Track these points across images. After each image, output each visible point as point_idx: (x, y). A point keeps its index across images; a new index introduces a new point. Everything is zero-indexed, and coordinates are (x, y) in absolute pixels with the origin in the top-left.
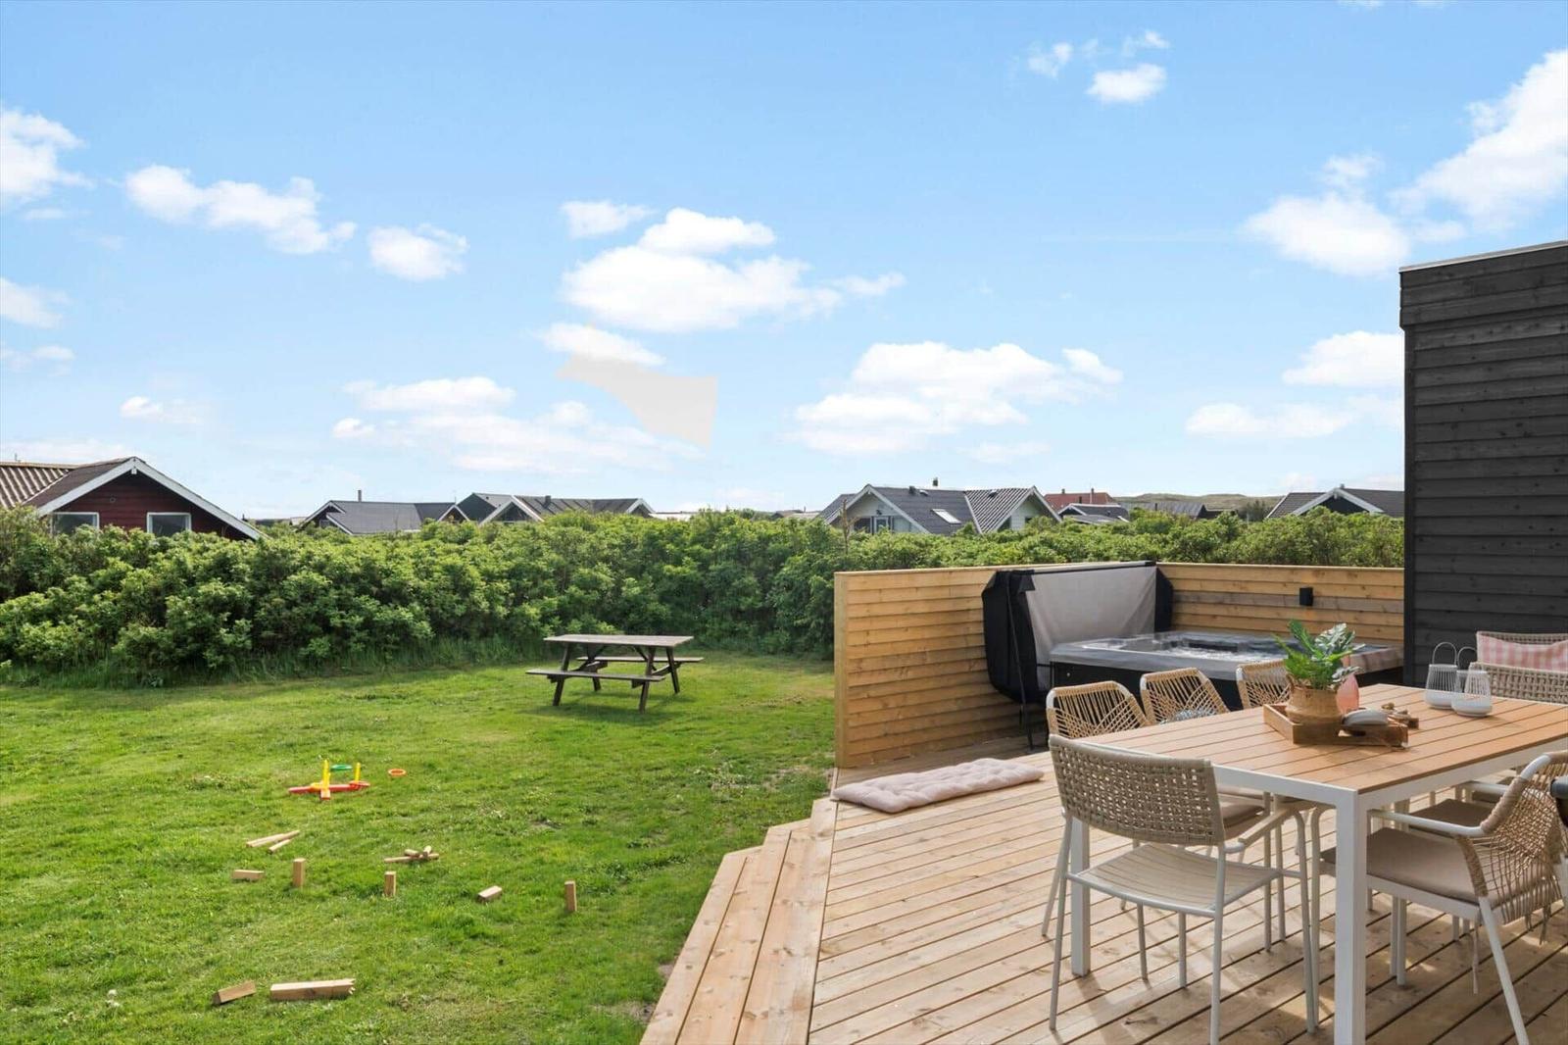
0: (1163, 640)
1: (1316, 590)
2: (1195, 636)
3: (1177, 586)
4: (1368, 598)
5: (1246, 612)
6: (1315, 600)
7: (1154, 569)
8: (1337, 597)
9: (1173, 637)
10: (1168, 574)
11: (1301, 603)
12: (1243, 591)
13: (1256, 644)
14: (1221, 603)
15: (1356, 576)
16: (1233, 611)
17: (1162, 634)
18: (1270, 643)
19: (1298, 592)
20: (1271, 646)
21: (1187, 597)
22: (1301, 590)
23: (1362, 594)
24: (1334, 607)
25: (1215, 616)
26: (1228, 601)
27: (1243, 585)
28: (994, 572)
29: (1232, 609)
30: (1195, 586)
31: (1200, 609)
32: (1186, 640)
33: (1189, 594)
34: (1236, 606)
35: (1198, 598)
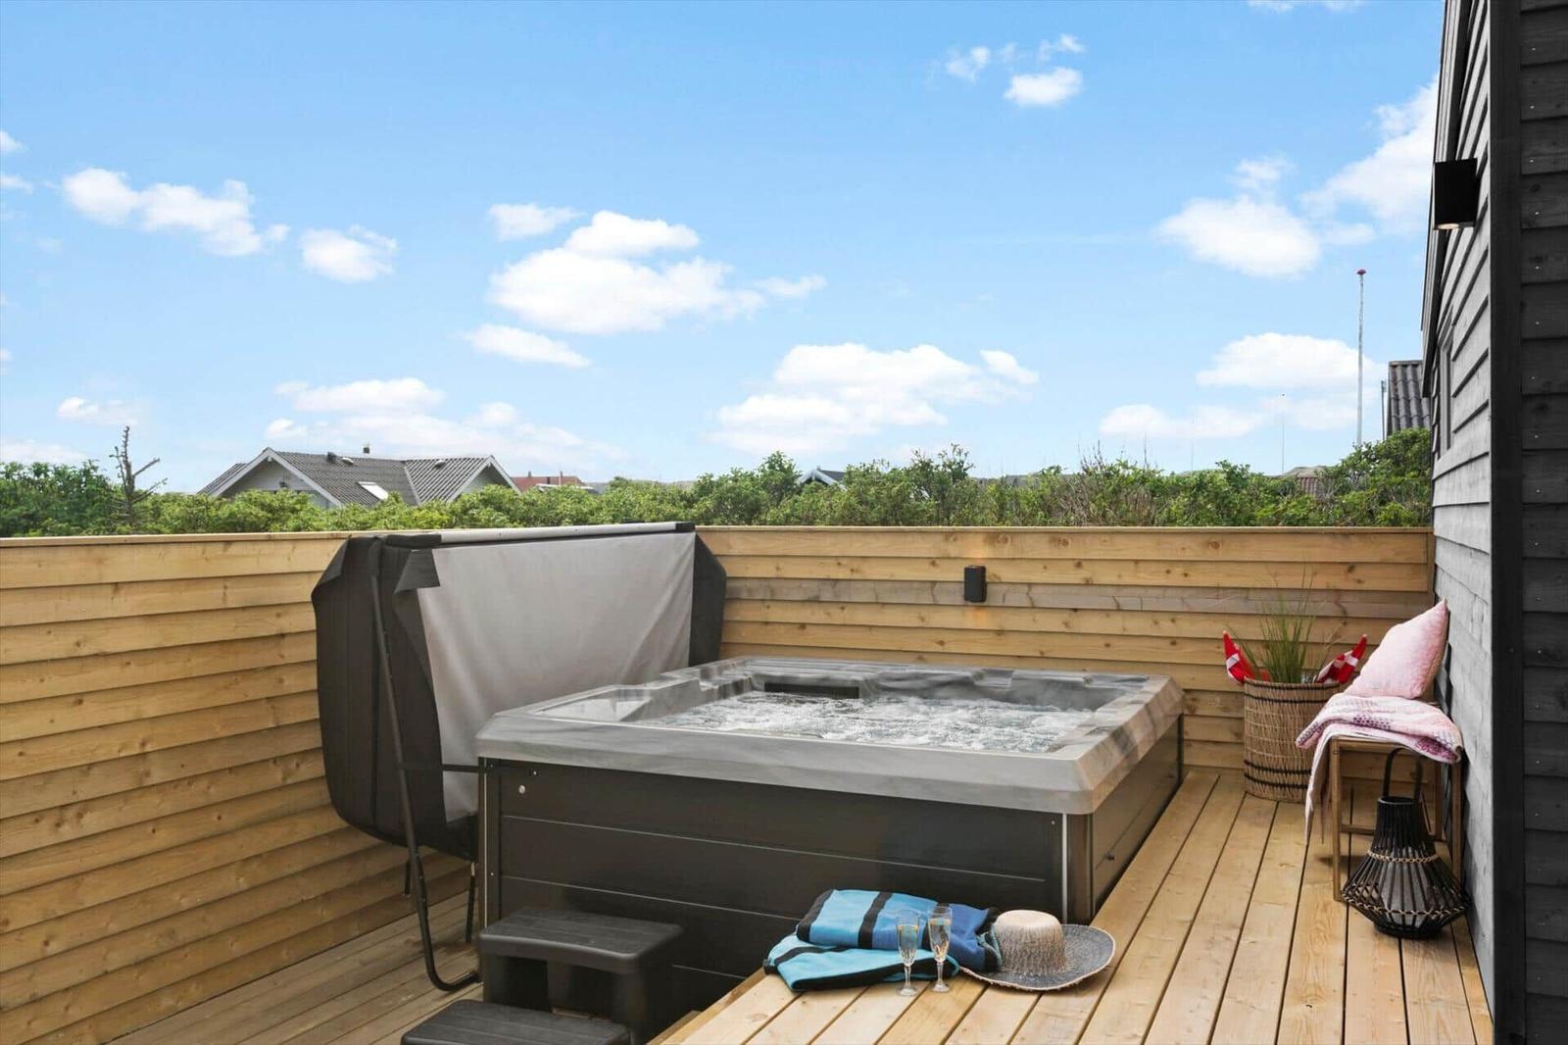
0: (717, 678)
1: (992, 570)
2: (777, 668)
3: (731, 569)
4: (1088, 583)
5: (863, 616)
6: (990, 589)
7: (690, 537)
8: (1030, 585)
9: (735, 670)
10: (714, 546)
11: (967, 598)
12: (856, 576)
13: (890, 679)
14: (815, 601)
15: (1066, 543)
16: (838, 616)
17: (713, 666)
18: (917, 677)
19: (961, 577)
20: (920, 684)
21: (750, 591)
22: (967, 570)
23: (1076, 576)
24: (1026, 603)
25: (803, 626)
26: (827, 596)
27: (855, 564)
28: (339, 545)
29: (835, 610)
30: (765, 569)
31: (777, 614)
32: (758, 676)
33: (754, 584)
34: (843, 605)
35: (772, 591)
